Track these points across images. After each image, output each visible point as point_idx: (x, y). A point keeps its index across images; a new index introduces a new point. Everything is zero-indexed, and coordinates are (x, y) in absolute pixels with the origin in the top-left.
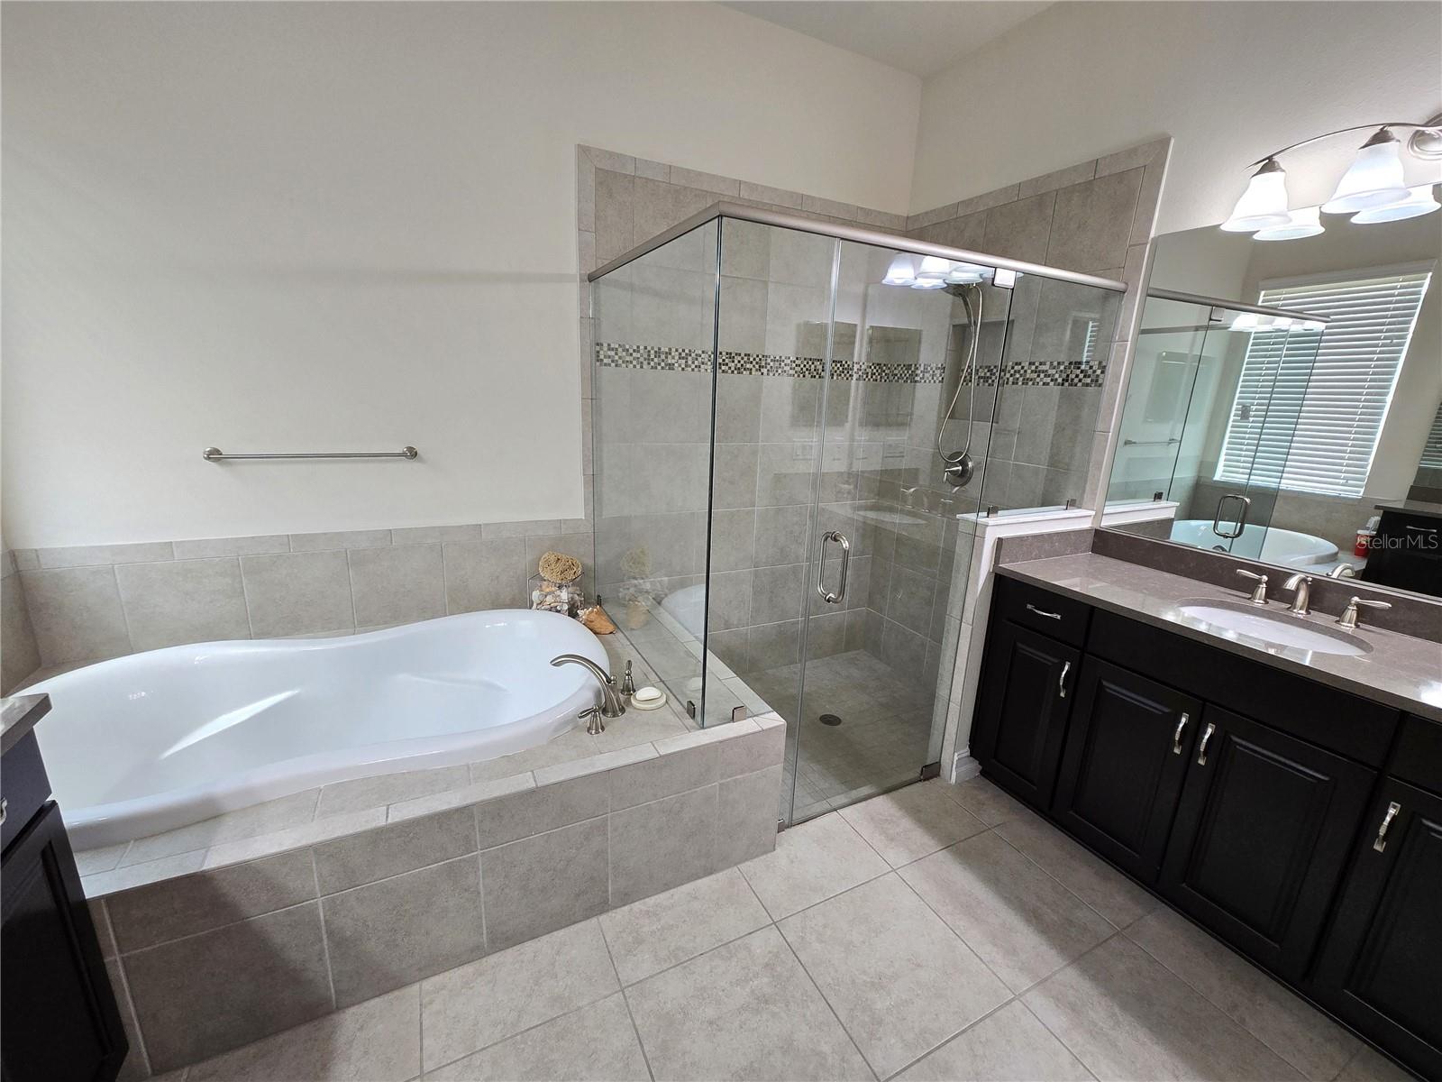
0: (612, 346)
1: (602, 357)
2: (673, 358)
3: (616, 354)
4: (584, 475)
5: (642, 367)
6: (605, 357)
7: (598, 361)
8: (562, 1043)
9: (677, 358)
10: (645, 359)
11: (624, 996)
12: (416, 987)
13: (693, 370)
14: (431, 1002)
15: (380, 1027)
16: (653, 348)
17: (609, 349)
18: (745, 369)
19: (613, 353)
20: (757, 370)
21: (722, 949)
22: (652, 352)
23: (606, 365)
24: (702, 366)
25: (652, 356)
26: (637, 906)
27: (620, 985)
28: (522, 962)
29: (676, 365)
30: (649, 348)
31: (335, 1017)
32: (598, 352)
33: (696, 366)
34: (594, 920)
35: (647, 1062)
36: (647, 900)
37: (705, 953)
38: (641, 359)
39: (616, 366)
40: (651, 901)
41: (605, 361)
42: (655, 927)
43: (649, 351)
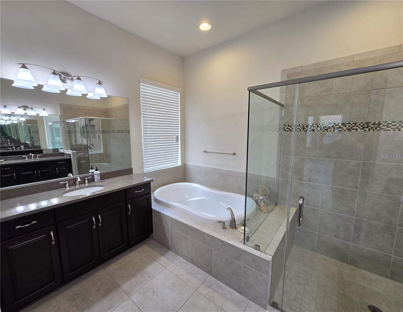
0: (290, 125)
1: (285, 129)
2: (314, 127)
3: (291, 127)
4: (277, 164)
5: (300, 131)
6: (287, 129)
7: (284, 130)
8: (180, 285)
9: (316, 127)
10: (302, 128)
11: (195, 292)
12: (179, 256)
13: (324, 131)
14: (177, 260)
15: (170, 257)
16: (305, 125)
17: (288, 126)
18: (353, 129)
19: (290, 127)
20: (361, 129)
21: (220, 309)
22: (305, 126)
23: (287, 131)
24: (329, 129)
25: (305, 127)
26: (218, 282)
27: (197, 289)
28: (192, 268)
29: (316, 130)
30: (304, 125)
31: (169, 251)
32: (284, 127)
33: (325, 130)
34: (208, 275)
35: (183, 305)
36: (221, 283)
37: (217, 305)
38: (300, 129)
39: (291, 131)
40: (222, 284)
41: (287, 130)
42: (215, 289)
43: (304, 126)
